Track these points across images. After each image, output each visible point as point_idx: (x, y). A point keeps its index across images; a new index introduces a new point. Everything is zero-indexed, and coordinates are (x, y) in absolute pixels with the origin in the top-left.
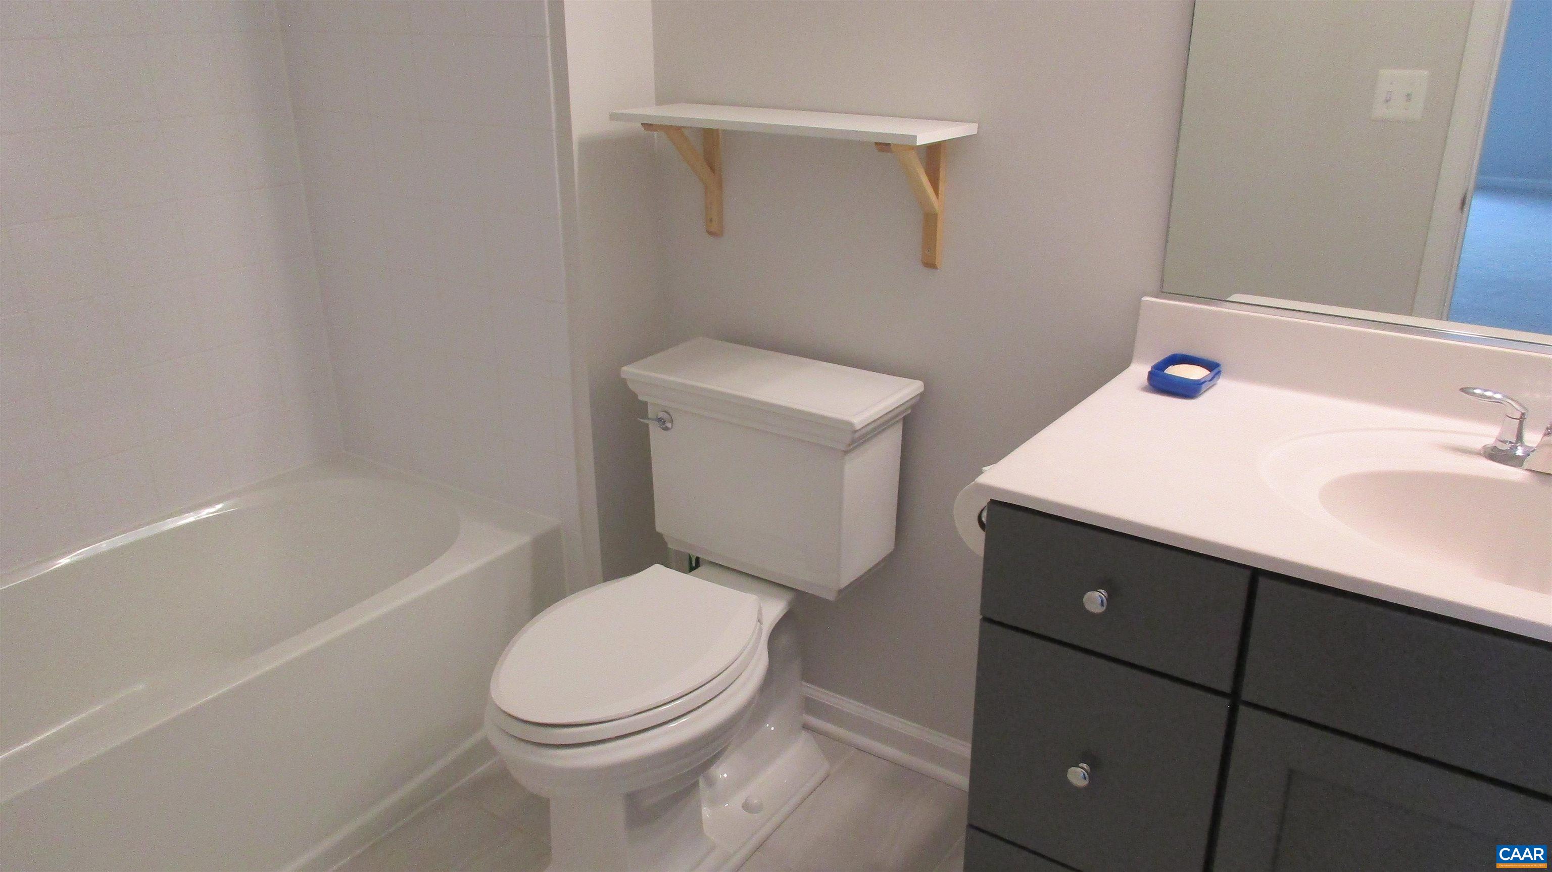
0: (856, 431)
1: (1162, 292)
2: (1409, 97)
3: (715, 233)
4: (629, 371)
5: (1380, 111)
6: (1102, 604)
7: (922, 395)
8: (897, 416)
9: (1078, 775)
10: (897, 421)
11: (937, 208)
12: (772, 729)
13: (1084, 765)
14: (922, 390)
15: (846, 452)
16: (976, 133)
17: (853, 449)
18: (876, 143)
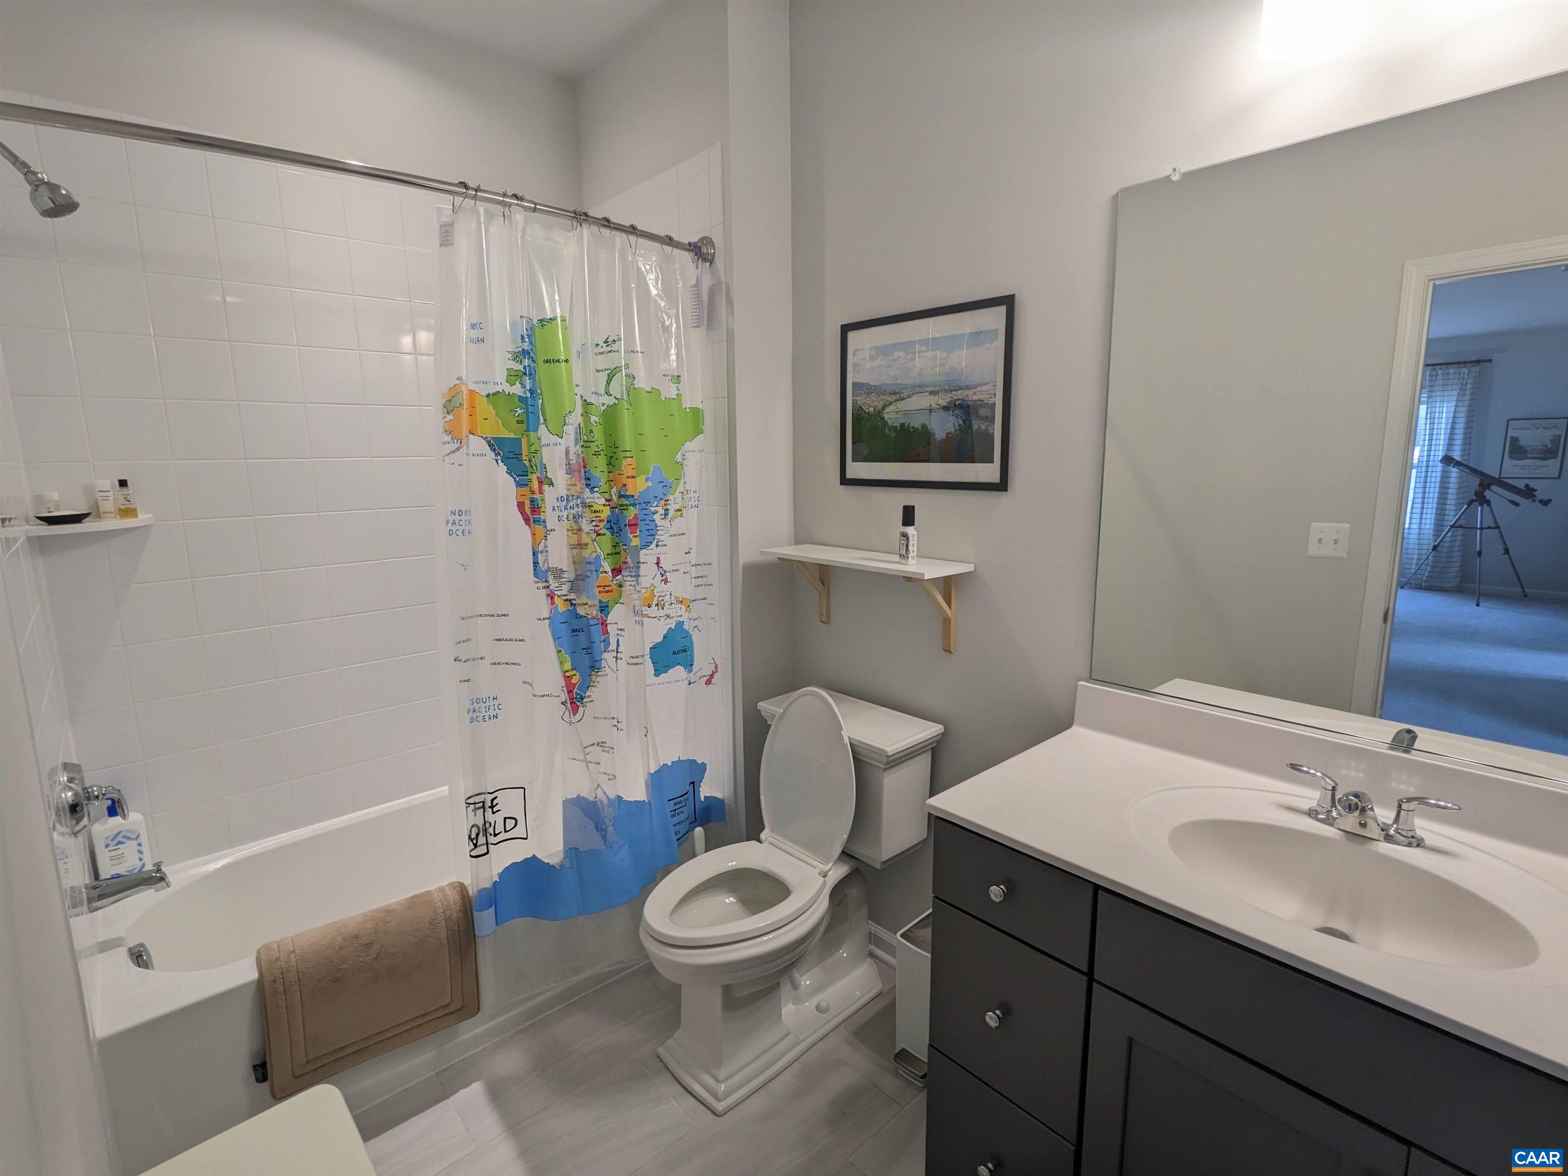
0: (889, 757)
1: (1091, 679)
2: (1336, 541)
3: (827, 622)
4: (762, 705)
5: (1314, 549)
6: (1001, 897)
7: (943, 734)
8: (927, 746)
9: (991, 1019)
10: (927, 750)
11: (950, 616)
12: (845, 955)
13: (998, 1012)
14: (943, 731)
15: (885, 770)
16: (973, 570)
17: (889, 768)
18: (904, 577)
